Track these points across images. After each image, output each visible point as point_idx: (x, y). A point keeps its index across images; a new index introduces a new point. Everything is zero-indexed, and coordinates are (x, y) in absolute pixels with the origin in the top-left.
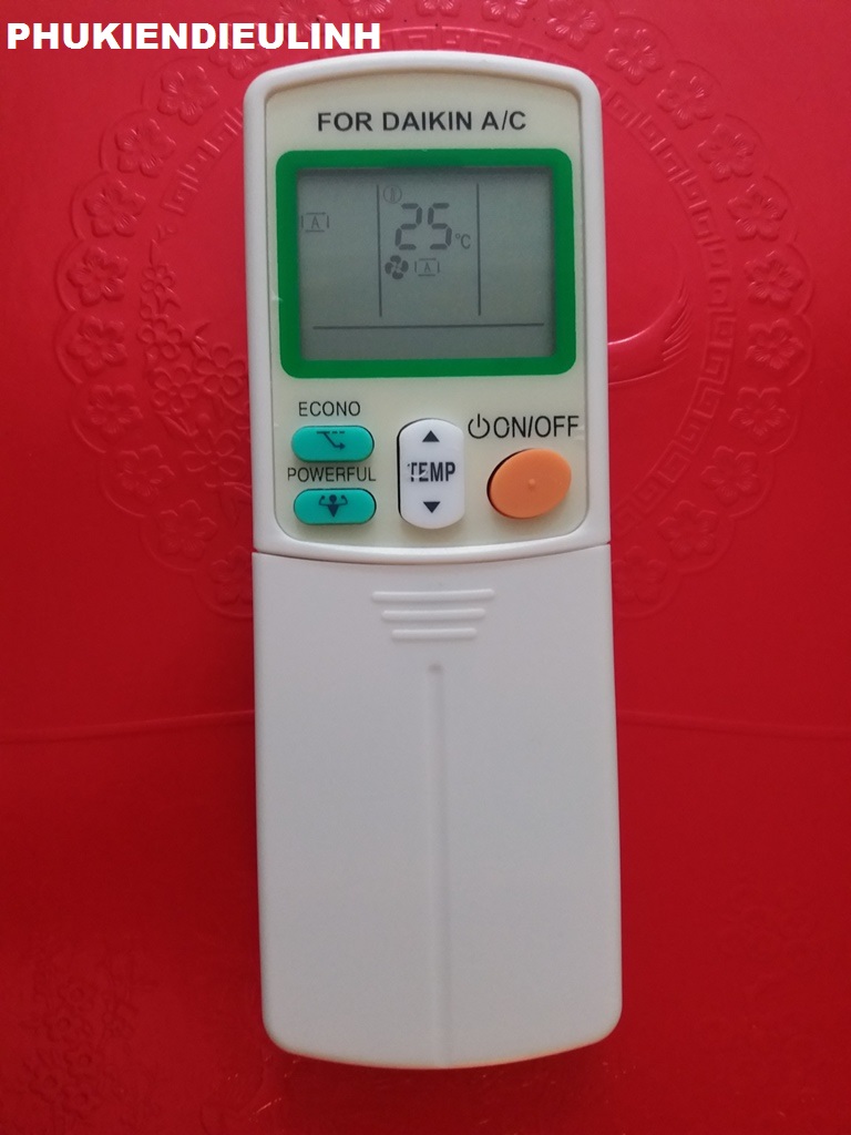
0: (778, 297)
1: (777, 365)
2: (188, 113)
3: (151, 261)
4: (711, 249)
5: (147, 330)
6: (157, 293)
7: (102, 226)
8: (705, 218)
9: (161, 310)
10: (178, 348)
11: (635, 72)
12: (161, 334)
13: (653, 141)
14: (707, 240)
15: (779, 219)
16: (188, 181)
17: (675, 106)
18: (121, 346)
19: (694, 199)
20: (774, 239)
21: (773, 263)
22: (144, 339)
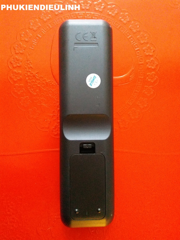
0: (153, 68)
1: (152, 82)
2: (35, 29)
3: (27, 59)
4: (140, 58)
5: (26, 73)
6: (28, 66)
7: (17, 52)
8: (138, 51)
9: (29, 69)
10: (32, 77)
11: (125, 22)
12: (29, 74)
13: (128, 36)
14: (139, 56)
15: (153, 52)
16: (34, 43)
17: (133, 29)
18: (21, 76)
19: (136, 48)
20: (152, 56)
21: (152, 60)
22: (26, 75)
